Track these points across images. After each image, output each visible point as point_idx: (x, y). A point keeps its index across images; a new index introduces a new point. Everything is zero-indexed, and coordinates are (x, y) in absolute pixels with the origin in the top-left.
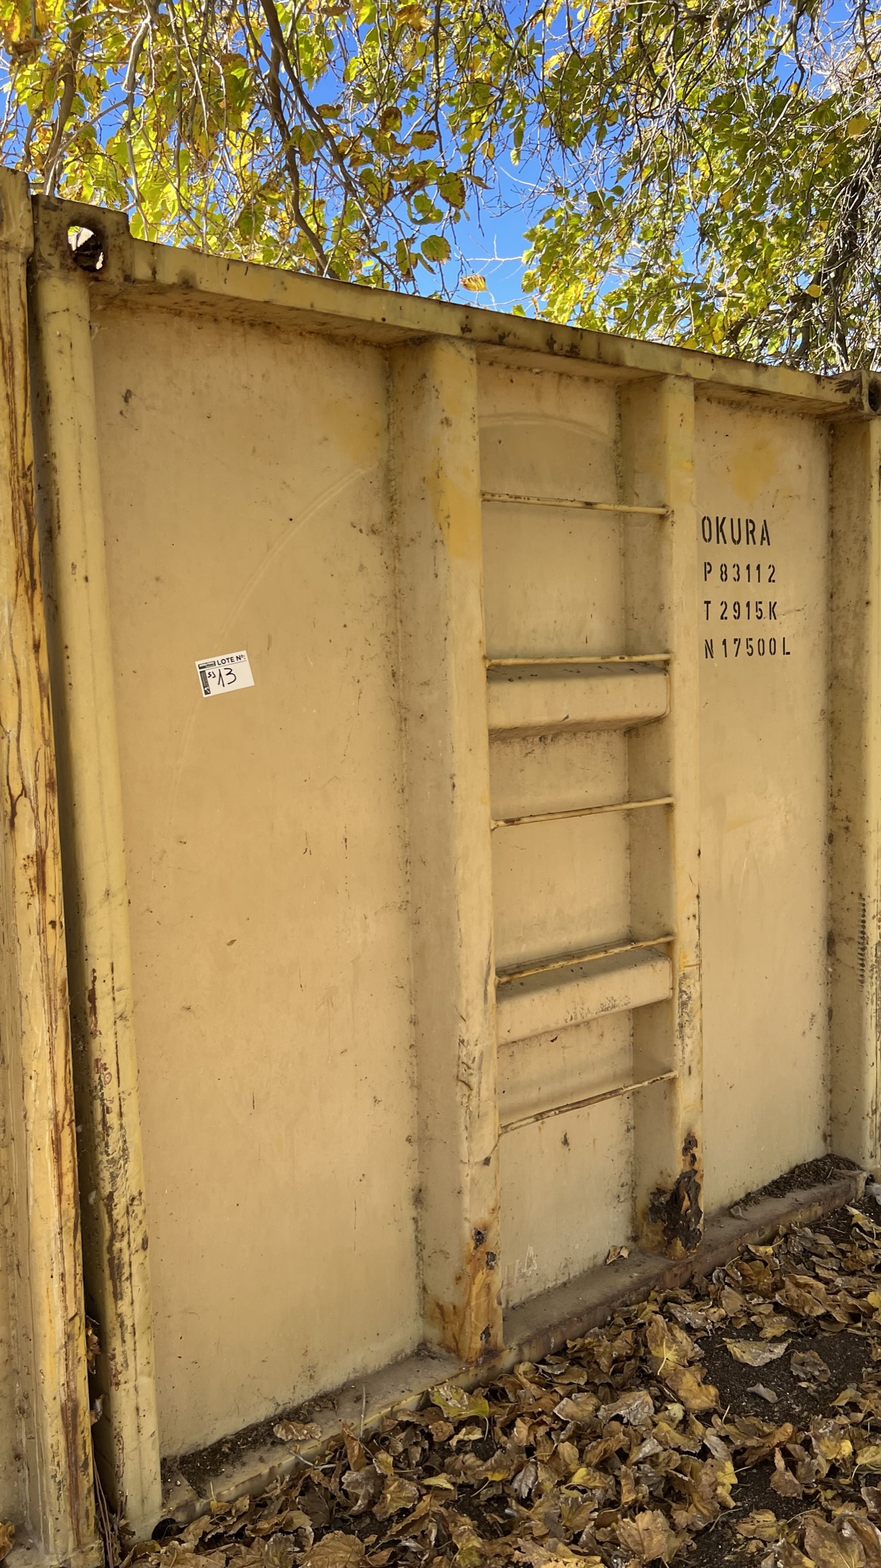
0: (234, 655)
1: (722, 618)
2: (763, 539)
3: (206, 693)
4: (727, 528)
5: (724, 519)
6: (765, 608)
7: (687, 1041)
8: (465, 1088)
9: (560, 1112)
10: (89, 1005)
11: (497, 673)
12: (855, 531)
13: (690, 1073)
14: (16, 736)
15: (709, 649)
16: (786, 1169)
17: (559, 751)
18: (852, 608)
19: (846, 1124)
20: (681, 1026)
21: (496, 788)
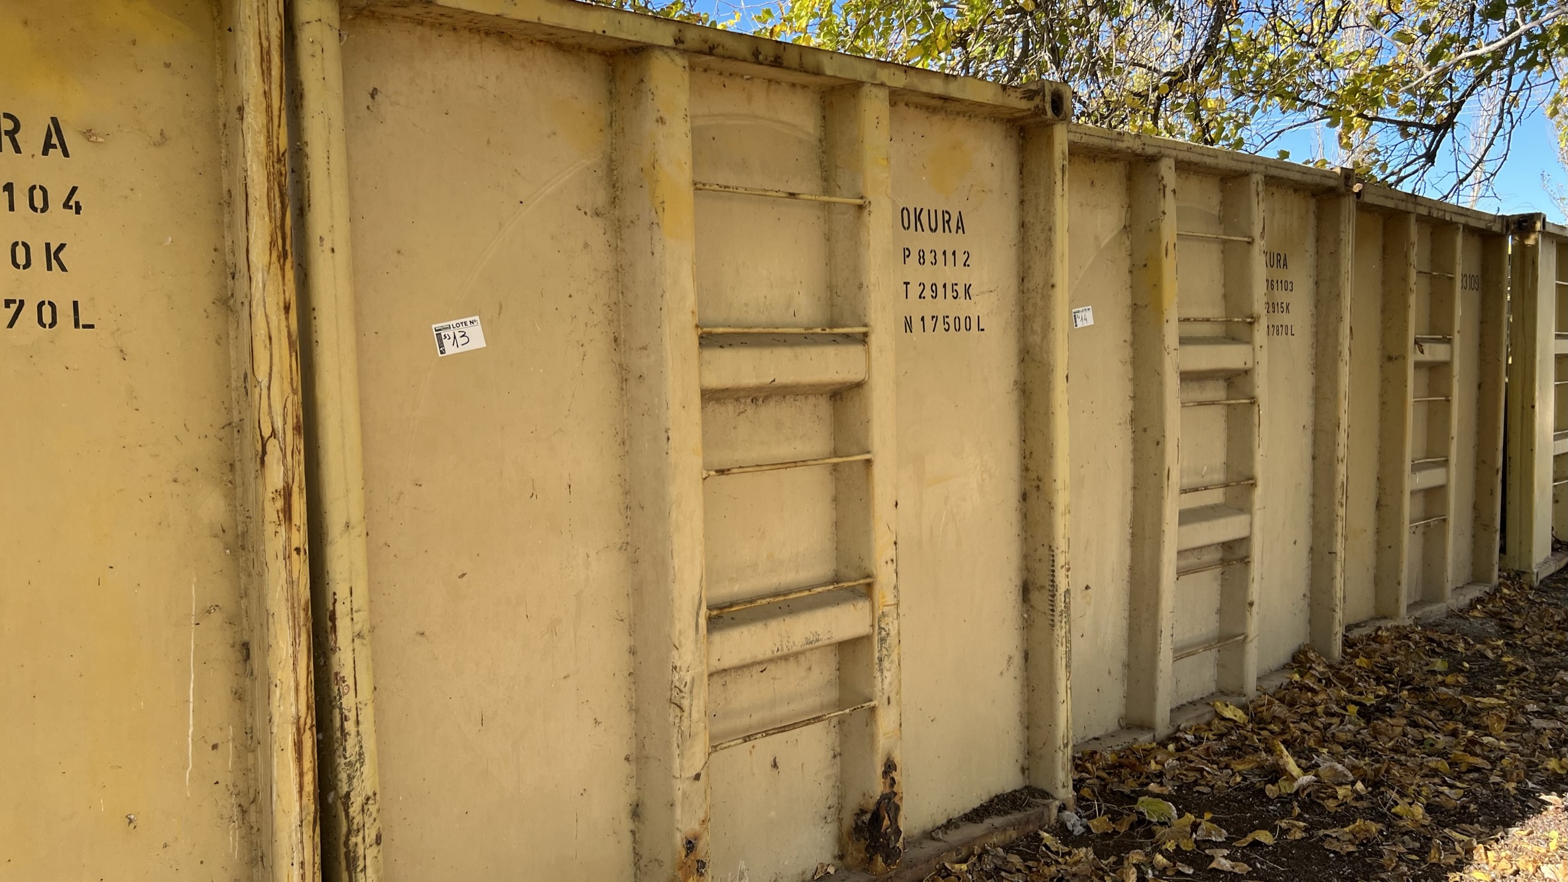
0: (468, 320)
1: (920, 297)
2: (958, 227)
3: (442, 353)
4: (924, 217)
5: (922, 210)
6: (961, 289)
7: (886, 673)
8: (678, 710)
9: (767, 735)
10: (330, 624)
11: (708, 340)
12: (1041, 222)
13: (889, 703)
14: (267, 385)
15: (908, 324)
16: (985, 798)
17: (770, 411)
18: (1040, 291)
19: (1041, 757)
20: (880, 660)
21: (708, 442)
